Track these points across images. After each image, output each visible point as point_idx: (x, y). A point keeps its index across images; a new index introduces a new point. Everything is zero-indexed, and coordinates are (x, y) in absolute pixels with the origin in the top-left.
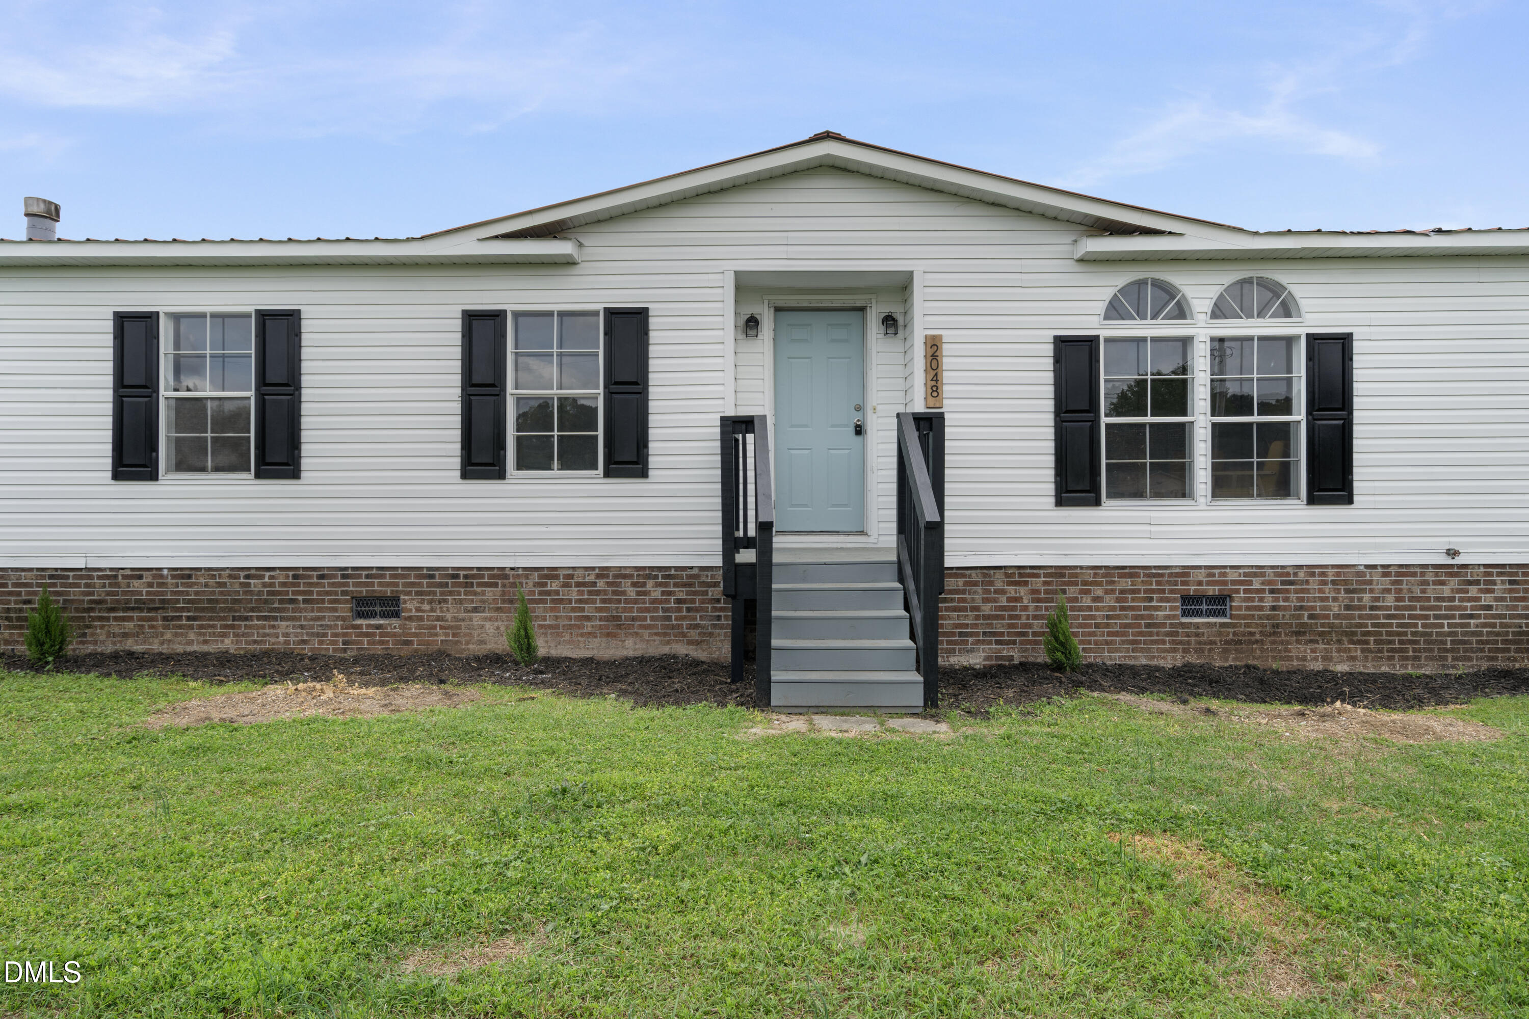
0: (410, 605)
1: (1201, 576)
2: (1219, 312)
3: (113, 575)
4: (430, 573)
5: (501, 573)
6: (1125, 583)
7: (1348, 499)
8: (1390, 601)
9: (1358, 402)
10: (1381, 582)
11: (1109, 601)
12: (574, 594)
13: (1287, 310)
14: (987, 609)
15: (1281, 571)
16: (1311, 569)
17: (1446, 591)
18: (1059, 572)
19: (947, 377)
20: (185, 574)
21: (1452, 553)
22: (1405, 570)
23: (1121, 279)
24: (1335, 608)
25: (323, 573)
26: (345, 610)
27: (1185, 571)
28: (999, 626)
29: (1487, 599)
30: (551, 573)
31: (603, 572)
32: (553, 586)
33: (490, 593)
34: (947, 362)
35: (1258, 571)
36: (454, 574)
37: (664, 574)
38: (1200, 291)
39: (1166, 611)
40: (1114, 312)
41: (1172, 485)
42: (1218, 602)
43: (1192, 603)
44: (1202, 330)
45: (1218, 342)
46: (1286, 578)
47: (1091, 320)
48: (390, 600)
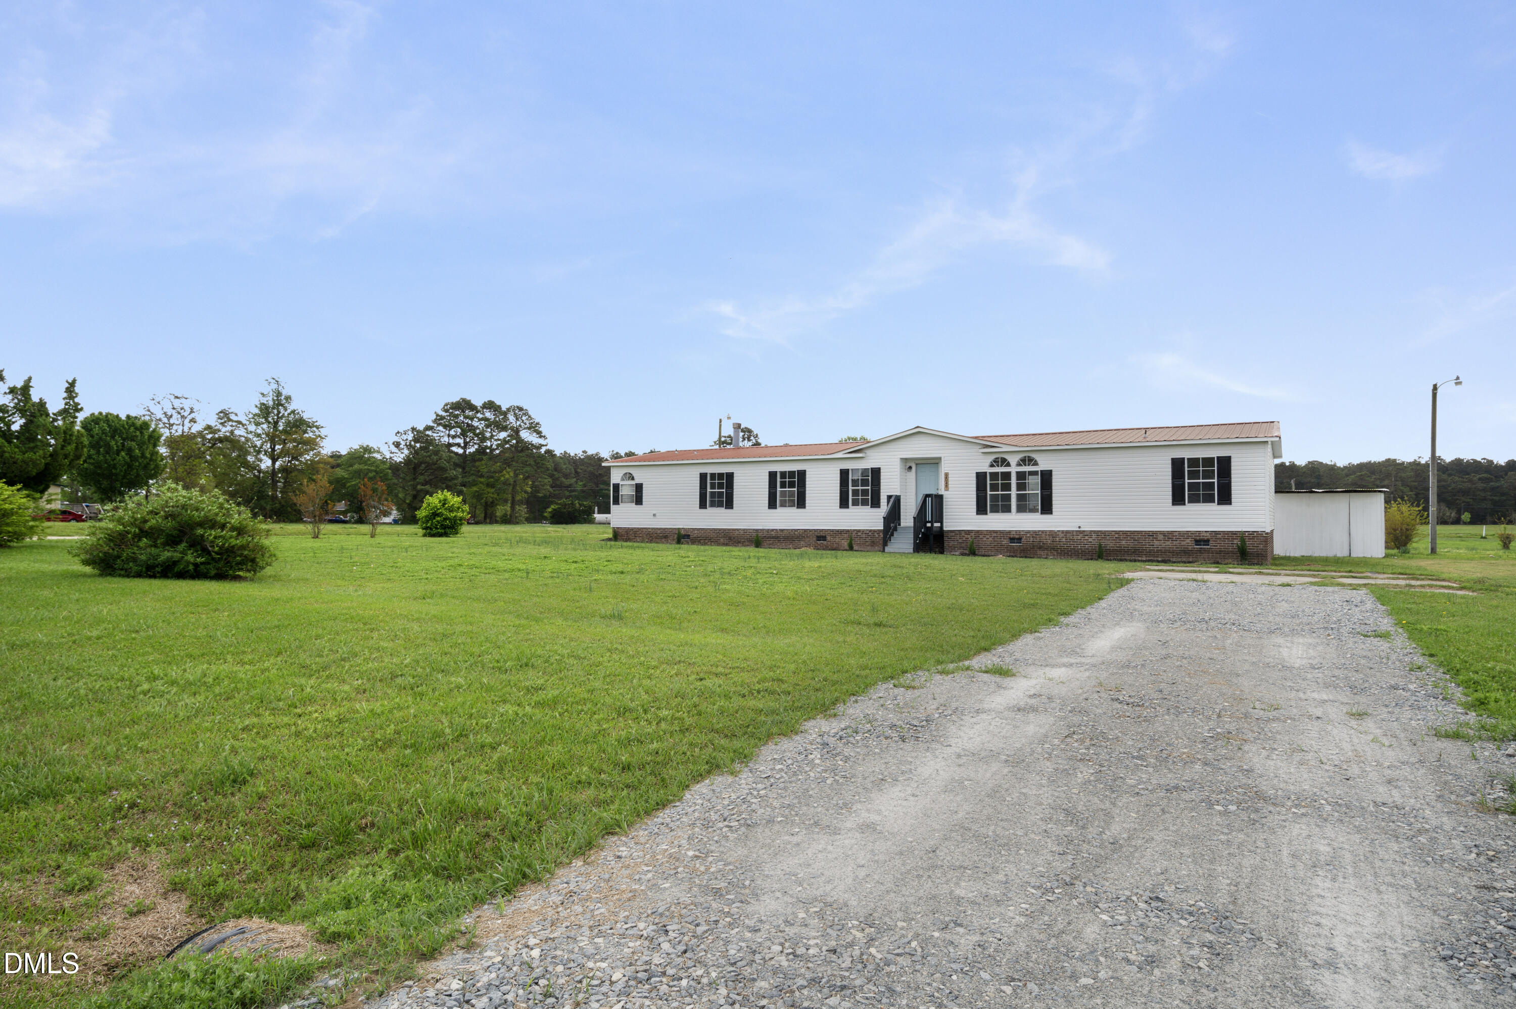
0: (828, 538)
1: (1014, 533)
2: (1019, 465)
3: (768, 531)
4: (832, 531)
5: (848, 531)
6: (995, 535)
7: (1051, 513)
8: (1064, 540)
9: (1053, 488)
10: (1062, 535)
11: (991, 539)
12: (864, 536)
13: (1036, 464)
15: (1035, 532)
16: (1043, 532)
17: (1079, 537)
18: (978, 531)
19: (950, 483)
20: (782, 530)
21: (1080, 527)
22: (1067, 532)
23: (993, 457)
24: (1049, 542)
25: (810, 530)
26: (815, 539)
27: (1010, 532)
28: (963, 545)
29: (1091, 541)
30: (859, 531)
31: (870, 531)
32: (858, 534)
33: (846, 536)
34: (950, 479)
35: (1029, 532)
36: (838, 531)
38: (1013, 460)
39: (1005, 542)
40: (992, 466)
41: (1007, 509)
42: (1019, 540)
43: (1012, 540)
44: (1014, 470)
45: (1018, 473)
46: (1036, 533)
47: (985, 468)
48: (825, 537)
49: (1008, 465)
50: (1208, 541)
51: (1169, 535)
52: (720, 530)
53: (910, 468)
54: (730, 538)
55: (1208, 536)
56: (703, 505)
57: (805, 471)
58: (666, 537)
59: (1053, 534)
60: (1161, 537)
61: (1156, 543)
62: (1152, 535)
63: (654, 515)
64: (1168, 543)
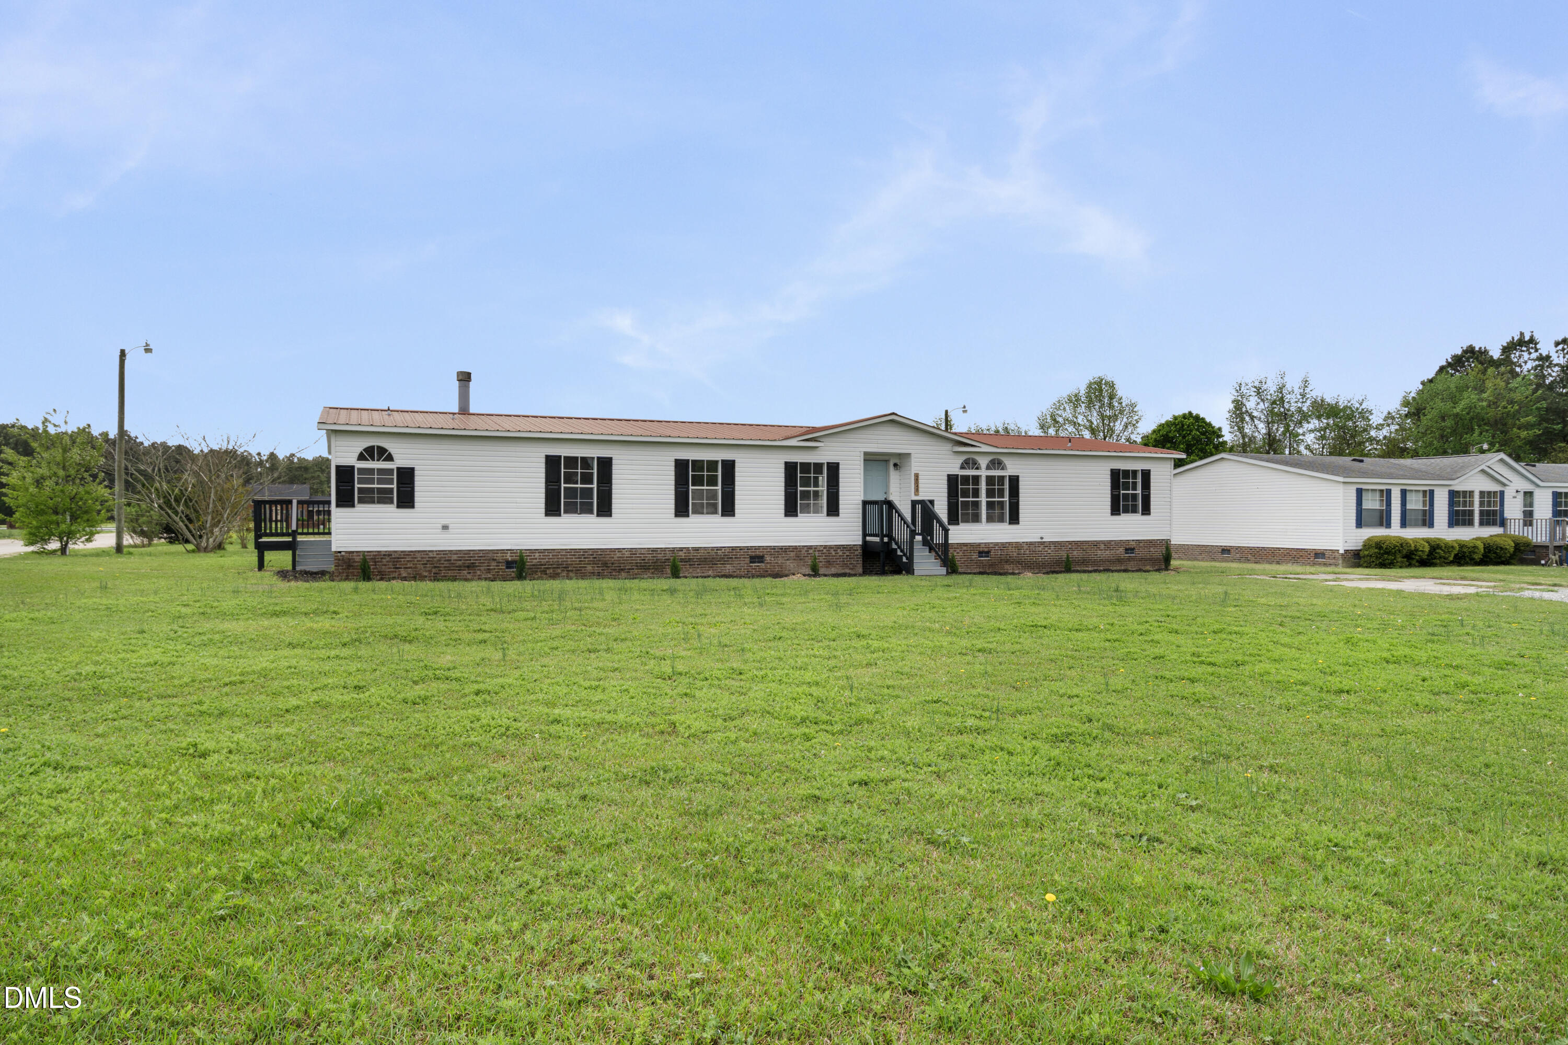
0: (768, 558)
1: (983, 546)
2: (988, 468)
3: (673, 550)
4: (774, 548)
5: (795, 548)
6: (965, 548)
7: (1017, 523)
9: (1020, 495)
10: (1026, 547)
11: (961, 554)
12: (817, 554)
13: (1004, 468)
15: (1002, 544)
16: (1009, 543)
17: (1040, 549)
19: (920, 485)
20: (696, 549)
21: (1042, 538)
22: (1031, 543)
23: (964, 458)
24: (1015, 554)
25: (741, 548)
26: (748, 560)
27: (979, 544)
29: (1049, 551)
30: (810, 547)
31: (825, 547)
32: (811, 551)
33: (792, 554)
34: (920, 481)
35: (997, 544)
36: (781, 548)
37: (843, 547)
38: (983, 462)
39: (975, 556)
40: (962, 467)
41: (976, 519)
42: (987, 553)
43: (981, 553)
44: (983, 473)
45: (987, 477)
46: (1004, 546)
47: (956, 470)
48: (762, 557)
49: (978, 467)
50: (1133, 549)
51: (1108, 544)
52: (585, 551)
54: (605, 564)
55: (1133, 545)
56: (554, 510)
57: (734, 462)
58: (471, 567)
59: (1018, 545)
60: (1102, 546)
61: (1099, 552)
62: (1096, 544)
63: (445, 527)
64: (1107, 552)
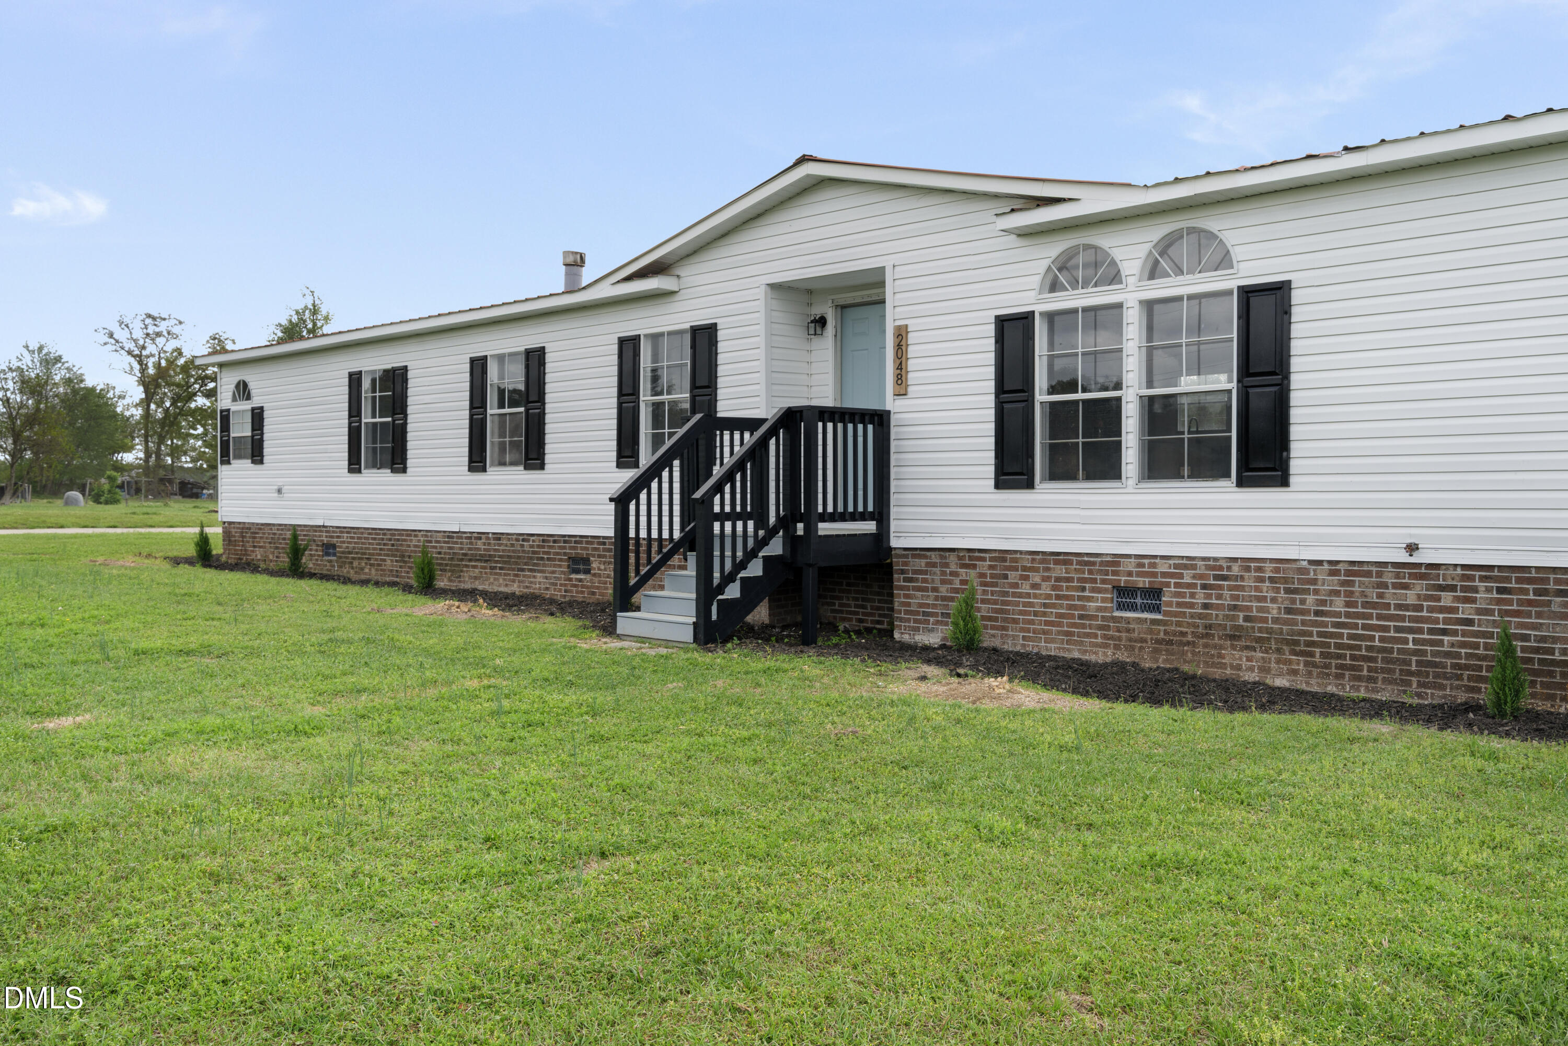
0: (594, 564)
1: (1130, 565)
3: (471, 536)
4: (603, 541)
6: (1059, 571)
7: (1283, 481)
8: (1338, 605)
9: (1295, 363)
10: (1328, 583)
11: (1046, 589)
14: (944, 590)
15: (1213, 563)
16: (1246, 563)
17: (1411, 597)
18: (1002, 556)
19: (912, 364)
21: (1412, 548)
22: (1356, 569)
23: (1053, 248)
24: (1275, 611)
25: (555, 539)
26: (565, 566)
27: (1116, 560)
29: (1465, 611)
34: (912, 351)
35: (1189, 562)
38: (1128, 251)
39: (1100, 603)
40: (1054, 286)
42: (1151, 598)
43: (1126, 596)
44: (1132, 294)
45: (1147, 306)
46: (1219, 573)
47: (1029, 297)
48: (586, 561)
49: (1115, 278)
53: (821, 322)
56: (354, 465)
59: (1290, 575)
